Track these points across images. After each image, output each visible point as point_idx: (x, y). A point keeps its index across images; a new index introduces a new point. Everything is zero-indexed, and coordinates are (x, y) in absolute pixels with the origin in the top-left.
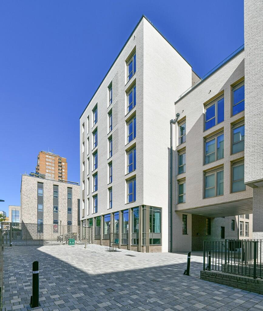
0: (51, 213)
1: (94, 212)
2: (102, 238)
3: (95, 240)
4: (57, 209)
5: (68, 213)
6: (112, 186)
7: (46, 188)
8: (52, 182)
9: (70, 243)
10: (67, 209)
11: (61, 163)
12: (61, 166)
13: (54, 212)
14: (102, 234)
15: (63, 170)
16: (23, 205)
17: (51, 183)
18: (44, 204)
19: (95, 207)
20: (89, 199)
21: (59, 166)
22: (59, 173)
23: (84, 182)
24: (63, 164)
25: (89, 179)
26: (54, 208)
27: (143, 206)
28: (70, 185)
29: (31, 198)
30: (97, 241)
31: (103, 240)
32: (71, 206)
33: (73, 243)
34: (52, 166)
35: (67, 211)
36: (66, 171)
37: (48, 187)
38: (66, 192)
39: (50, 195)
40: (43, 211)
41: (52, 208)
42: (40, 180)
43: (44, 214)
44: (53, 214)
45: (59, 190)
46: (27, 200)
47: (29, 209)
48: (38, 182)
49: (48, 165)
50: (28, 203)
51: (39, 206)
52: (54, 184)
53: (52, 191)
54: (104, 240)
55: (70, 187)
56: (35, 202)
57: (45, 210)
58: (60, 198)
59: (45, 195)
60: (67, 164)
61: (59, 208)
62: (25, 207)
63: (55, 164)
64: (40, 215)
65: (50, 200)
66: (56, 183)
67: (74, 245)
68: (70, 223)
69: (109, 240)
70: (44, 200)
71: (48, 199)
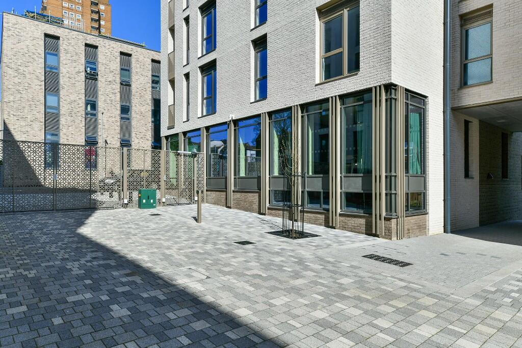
0: (80, 118)
1: (205, 114)
2: (233, 188)
3: (209, 193)
4: (94, 106)
5: (122, 118)
6: (266, 34)
7: (67, 52)
8: (81, 36)
9: (144, 201)
10: (119, 108)
11: (97, 4)
12: (98, 12)
13: (87, 114)
14: (233, 177)
15: (102, 23)
16: (5, 94)
17: (78, 39)
18: (62, 93)
19: (206, 98)
20: (187, 76)
21: (92, 12)
22: (92, 27)
23: (172, 30)
24: (102, 7)
25: (187, 20)
26: (87, 105)
27: (390, 87)
28: (127, 48)
29: (28, 76)
30: (213, 195)
31: (234, 192)
32: (129, 100)
33: (152, 201)
34: (76, 12)
35: (119, 112)
36: (109, 25)
37: (71, 48)
38: (116, 65)
39: (77, 69)
40: (59, 111)
41: (82, 103)
42: (52, 30)
43: (63, 121)
44: (84, 119)
45: (99, 60)
46: (16, 80)
47: (23, 105)
48: (46, 35)
49: (68, 8)
50: (20, 88)
51: (48, 97)
52: (88, 42)
53: (83, 61)
54: (237, 192)
55: (126, 51)
56: (38, 87)
57: (64, 110)
58: (103, 80)
59: (63, 70)
60: (109, 8)
61: (99, 104)
62: (12, 98)
63: (82, 6)
64: (52, 120)
65: (77, 84)
66: (91, 40)
67: (155, 207)
68: (125, 143)
69: (257, 194)
70: (61, 82)
71: (73, 81)
